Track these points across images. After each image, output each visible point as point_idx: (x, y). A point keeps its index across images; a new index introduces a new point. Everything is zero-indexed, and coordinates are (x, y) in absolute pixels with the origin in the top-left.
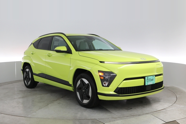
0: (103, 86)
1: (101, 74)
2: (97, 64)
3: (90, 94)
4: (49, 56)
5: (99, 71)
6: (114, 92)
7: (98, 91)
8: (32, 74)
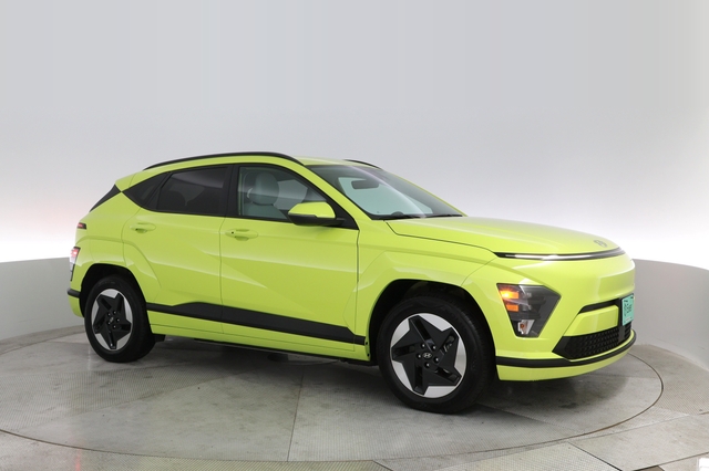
0: (518, 334)
1: (508, 295)
2: (487, 263)
3: (461, 366)
4: (239, 238)
5: (501, 286)
6: (554, 351)
7: (498, 353)
8: (141, 306)
